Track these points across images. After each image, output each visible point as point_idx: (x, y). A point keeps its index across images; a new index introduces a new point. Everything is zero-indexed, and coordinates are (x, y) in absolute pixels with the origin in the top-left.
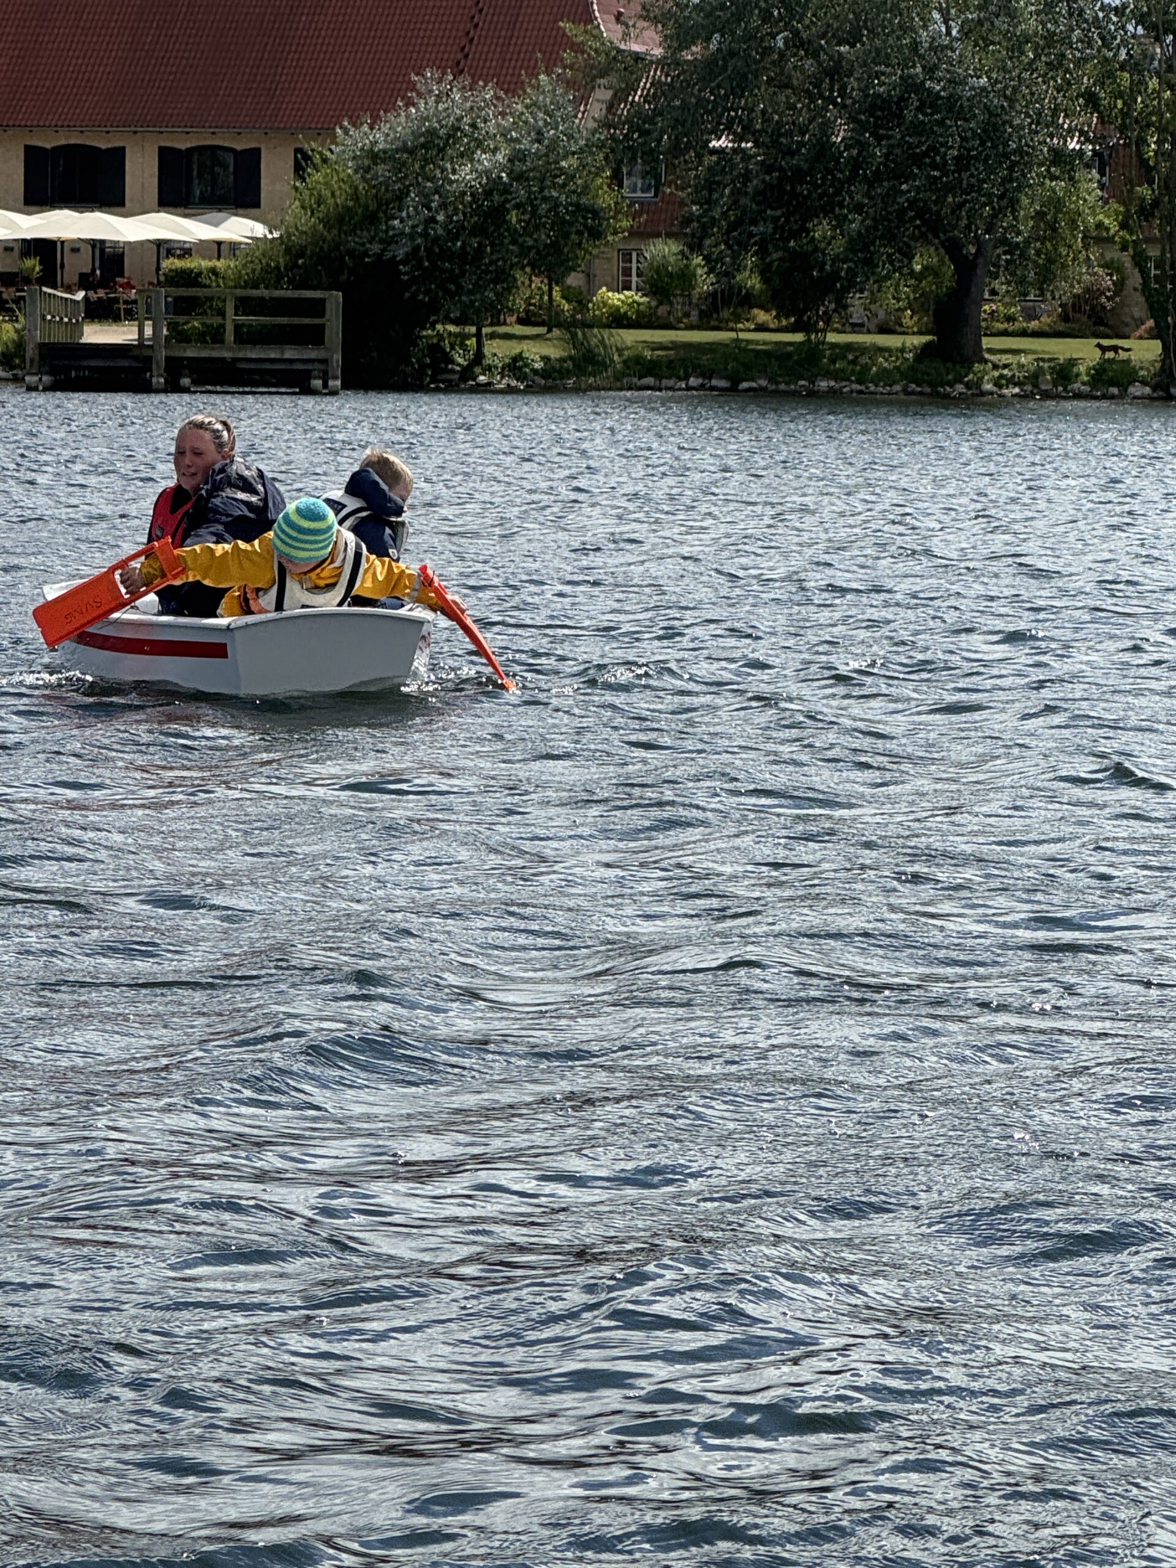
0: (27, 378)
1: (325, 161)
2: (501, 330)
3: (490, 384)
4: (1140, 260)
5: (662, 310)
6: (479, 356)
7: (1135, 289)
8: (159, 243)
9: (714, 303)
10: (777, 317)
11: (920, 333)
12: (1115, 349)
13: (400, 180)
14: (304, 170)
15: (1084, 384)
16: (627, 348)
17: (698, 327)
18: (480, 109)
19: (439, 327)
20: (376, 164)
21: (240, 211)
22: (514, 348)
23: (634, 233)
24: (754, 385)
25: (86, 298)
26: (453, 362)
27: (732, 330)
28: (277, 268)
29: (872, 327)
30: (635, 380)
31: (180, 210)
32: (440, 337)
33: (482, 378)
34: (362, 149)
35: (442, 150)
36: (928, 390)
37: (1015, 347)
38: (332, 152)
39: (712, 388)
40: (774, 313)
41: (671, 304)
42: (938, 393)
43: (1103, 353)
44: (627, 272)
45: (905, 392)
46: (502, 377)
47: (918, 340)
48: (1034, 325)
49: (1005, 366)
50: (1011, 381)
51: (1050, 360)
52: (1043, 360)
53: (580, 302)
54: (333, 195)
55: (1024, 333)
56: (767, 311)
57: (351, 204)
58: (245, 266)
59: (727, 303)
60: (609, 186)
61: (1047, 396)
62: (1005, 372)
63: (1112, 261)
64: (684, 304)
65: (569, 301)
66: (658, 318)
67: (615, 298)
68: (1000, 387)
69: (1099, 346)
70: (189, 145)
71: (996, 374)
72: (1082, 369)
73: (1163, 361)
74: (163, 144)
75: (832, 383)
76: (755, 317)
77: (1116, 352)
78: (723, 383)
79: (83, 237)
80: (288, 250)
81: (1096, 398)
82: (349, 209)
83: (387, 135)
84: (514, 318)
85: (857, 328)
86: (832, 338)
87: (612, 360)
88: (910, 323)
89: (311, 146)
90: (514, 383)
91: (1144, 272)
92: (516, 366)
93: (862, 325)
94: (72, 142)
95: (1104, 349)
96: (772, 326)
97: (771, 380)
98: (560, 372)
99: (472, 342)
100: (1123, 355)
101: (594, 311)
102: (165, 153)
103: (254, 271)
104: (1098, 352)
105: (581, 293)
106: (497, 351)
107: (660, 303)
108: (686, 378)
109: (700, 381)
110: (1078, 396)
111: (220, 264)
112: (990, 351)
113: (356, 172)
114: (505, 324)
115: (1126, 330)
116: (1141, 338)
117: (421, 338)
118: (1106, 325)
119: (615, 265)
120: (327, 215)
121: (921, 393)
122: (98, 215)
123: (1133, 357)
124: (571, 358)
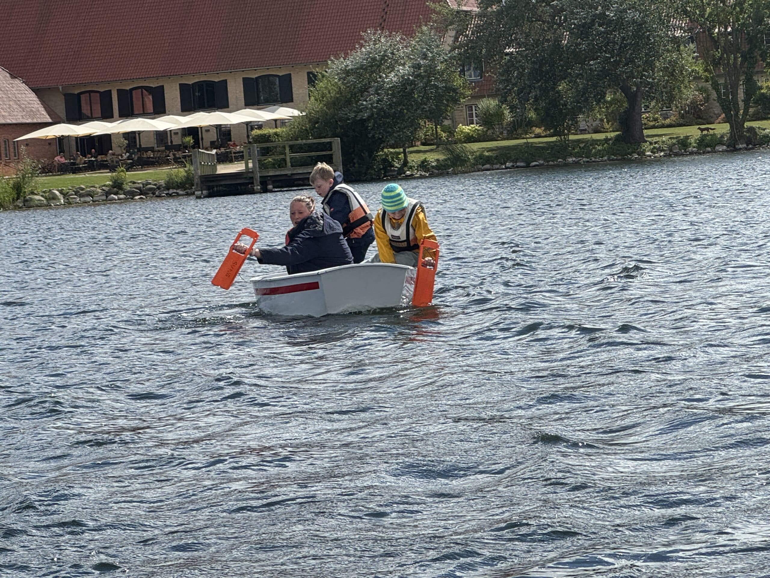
0: (196, 193)
1: (323, 76)
2: (415, 149)
3: (412, 175)
4: (715, 87)
5: (490, 132)
6: (406, 163)
7: (715, 100)
8: (247, 124)
9: (514, 127)
10: (545, 130)
11: (613, 131)
12: (707, 129)
13: (360, 82)
14: (314, 82)
15: (694, 147)
16: (475, 152)
17: (507, 139)
18: (395, 45)
19: (386, 150)
20: (348, 76)
21: (284, 104)
22: (422, 157)
23: (473, 97)
24: (537, 163)
25: (216, 153)
26: (393, 166)
27: (523, 138)
28: (306, 130)
29: (590, 131)
30: (480, 166)
31: (256, 107)
32: (387, 155)
33: (408, 172)
34: (341, 70)
35: (379, 66)
36: (620, 157)
37: (659, 133)
38: (326, 72)
39: (517, 167)
40: (543, 128)
41: (493, 128)
42: (624, 159)
43: (702, 132)
44: (471, 115)
45: (609, 159)
46: (418, 171)
47: (613, 135)
48: (668, 121)
49: (656, 143)
50: (660, 150)
51: (677, 138)
52: (673, 138)
53: (450, 132)
54: (329, 93)
55: (663, 126)
56: (540, 128)
57: (338, 96)
58: (290, 130)
59: (520, 126)
60: (460, 76)
61: (676, 155)
62: (656, 145)
63: (702, 88)
64: (499, 128)
65: (445, 132)
66: (488, 136)
67: (467, 129)
68: (654, 153)
69: (699, 128)
70: (257, 76)
71: (652, 147)
72: (693, 141)
73: (731, 133)
74: (245, 76)
75: (574, 159)
76: (533, 132)
77: (708, 131)
78: (522, 164)
79: (211, 124)
80: (310, 121)
81: (700, 154)
82: (337, 98)
83: (352, 62)
84: (419, 143)
85: (583, 132)
86: (572, 137)
87: (469, 158)
88: (608, 127)
89: (317, 70)
90: (423, 173)
91: (718, 91)
92: (424, 165)
93: (585, 130)
94: (202, 80)
95: (702, 130)
96: (543, 135)
97: (545, 160)
98: (444, 166)
99: (401, 156)
100: (711, 132)
101: (457, 136)
102: (246, 81)
103: (295, 132)
104: (699, 131)
105: (450, 128)
106: (414, 159)
107: (489, 129)
108: (505, 164)
109: (511, 164)
110: (692, 153)
111: (279, 130)
112: (648, 136)
113: (339, 80)
114: (415, 146)
115: (712, 120)
116: (719, 123)
117: (377, 156)
118: (702, 118)
119: (465, 113)
120: (327, 102)
121: (616, 160)
122: (217, 113)
123: (716, 132)
124: (449, 158)
